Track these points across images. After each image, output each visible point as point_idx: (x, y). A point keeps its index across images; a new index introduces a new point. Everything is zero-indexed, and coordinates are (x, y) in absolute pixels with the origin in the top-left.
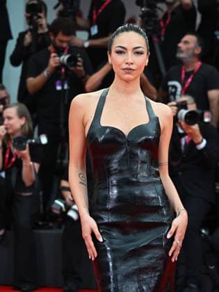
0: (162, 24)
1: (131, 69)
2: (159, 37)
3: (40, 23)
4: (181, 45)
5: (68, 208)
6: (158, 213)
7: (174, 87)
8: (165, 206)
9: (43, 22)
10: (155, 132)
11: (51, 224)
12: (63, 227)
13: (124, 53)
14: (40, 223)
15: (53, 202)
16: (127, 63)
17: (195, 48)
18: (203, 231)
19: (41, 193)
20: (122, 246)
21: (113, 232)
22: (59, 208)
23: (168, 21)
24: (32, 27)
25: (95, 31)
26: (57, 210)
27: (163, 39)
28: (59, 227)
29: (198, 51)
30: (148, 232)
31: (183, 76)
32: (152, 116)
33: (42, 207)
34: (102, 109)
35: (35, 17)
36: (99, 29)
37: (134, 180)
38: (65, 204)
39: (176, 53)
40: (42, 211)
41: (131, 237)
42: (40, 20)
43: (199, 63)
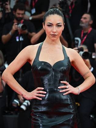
0: (70, 8)
1: (55, 35)
2: (68, 15)
3: (7, 7)
4: (82, 19)
5: (21, 104)
6: (67, 107)
7: (78, 41)
8: (71, 104)
9: (8, 7)
10: (67, 64)
11: (12, 112)
12: (18, 114)
13: (52, 26)
14: (6, 112)
15: (13, 101)
16: (53, 32)
17: (90, 21)
18: (91, 116)
19: (7, 96)
20: (48, 124)
21: (44, 116)
22: (16, 104)
23: (73, 6)
24: (2, 9)
25: (34, 11)
26: (15, 105)
27: (70, 15)
28: (16, 114)
29: (91, 23)
30: (62, 117)
31: (82, 35)
32: (66, 57)
33: (7, 103)
34: (40, 53)
35: (4, 4)
36: (36, 10)
37: (55, 89)
38: (19, 102)
39: (79, 23)
40: (7, 106)
41: (53, 119)
42: (6, 6)
43: (91, 29)
